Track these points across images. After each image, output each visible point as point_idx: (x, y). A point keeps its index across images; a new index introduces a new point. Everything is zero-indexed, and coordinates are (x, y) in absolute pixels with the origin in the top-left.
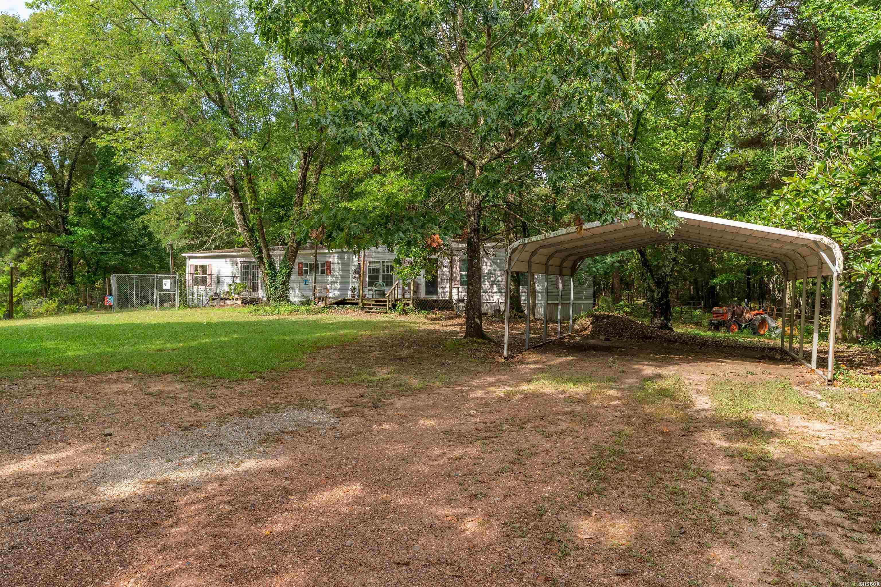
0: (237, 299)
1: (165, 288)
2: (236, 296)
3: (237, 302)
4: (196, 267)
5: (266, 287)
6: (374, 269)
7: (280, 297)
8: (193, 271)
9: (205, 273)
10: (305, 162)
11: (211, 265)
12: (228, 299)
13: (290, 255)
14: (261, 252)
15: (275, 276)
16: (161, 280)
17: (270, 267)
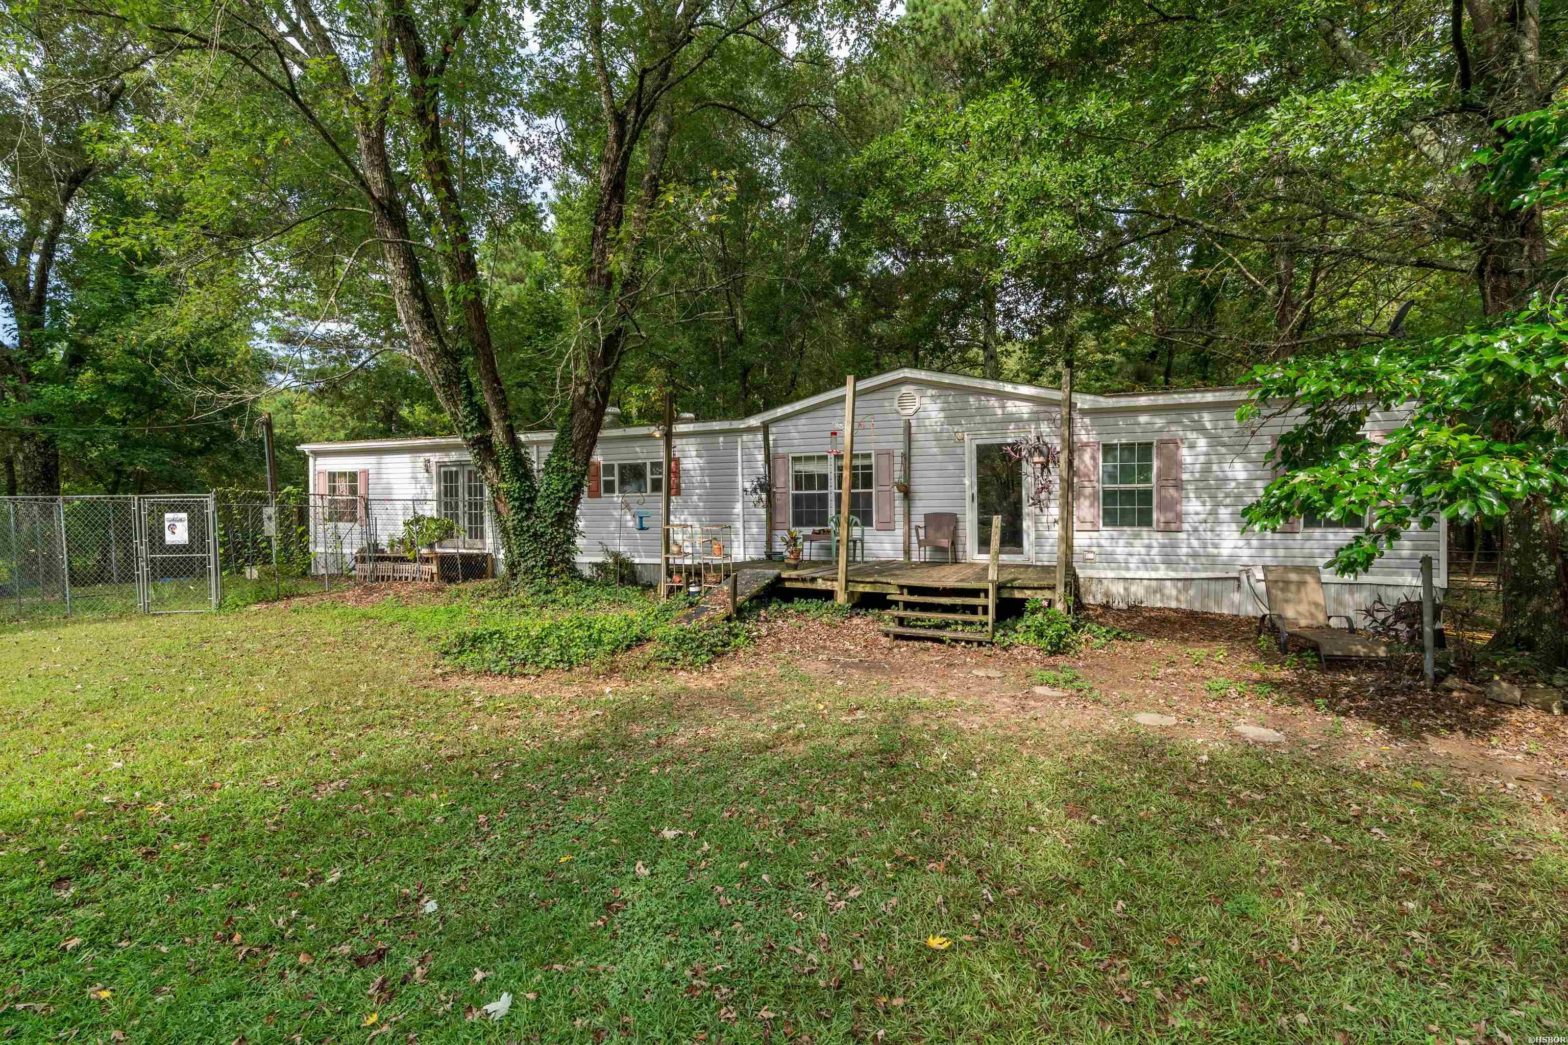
0: (427, 560)
1: (170, 539)
2: (424, 551)
3: (426, 567)
4: (332, 476)
5: (504, 531)
6: (810, 477)
7: (550, 564)
8: (323, 488)
9: (353, 490)
10: (620, 138)
11: (366, 473)
12: (403, 560)
13: (576, 435)
14: (485, 422)
15: (532, 500)
16: (158, 513)
17: (515, 471)
